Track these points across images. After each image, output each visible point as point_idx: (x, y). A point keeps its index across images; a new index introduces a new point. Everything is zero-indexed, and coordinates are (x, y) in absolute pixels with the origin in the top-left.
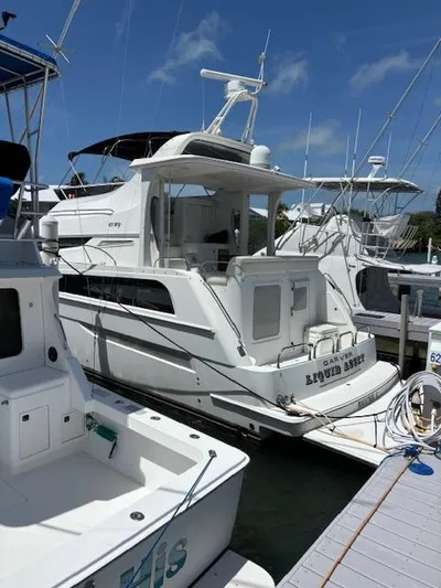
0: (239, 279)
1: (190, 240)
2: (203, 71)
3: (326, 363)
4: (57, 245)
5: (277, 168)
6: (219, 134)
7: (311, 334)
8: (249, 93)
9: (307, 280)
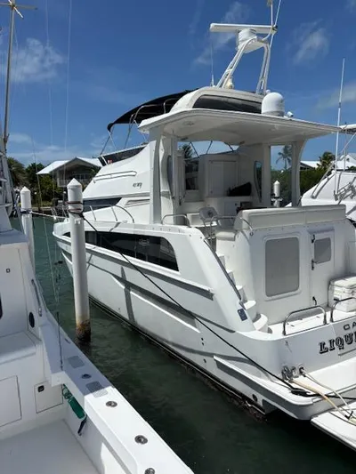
0: (247, 233)
1: (212, 195)
2: (212, 25)
3: (346, 327)
4: (82, 207)
5: (290, 113)
6: (231, 87)
7: (336, 289)
8: (258, 40)
9: (332, 230)
